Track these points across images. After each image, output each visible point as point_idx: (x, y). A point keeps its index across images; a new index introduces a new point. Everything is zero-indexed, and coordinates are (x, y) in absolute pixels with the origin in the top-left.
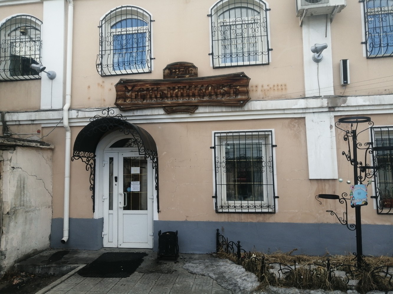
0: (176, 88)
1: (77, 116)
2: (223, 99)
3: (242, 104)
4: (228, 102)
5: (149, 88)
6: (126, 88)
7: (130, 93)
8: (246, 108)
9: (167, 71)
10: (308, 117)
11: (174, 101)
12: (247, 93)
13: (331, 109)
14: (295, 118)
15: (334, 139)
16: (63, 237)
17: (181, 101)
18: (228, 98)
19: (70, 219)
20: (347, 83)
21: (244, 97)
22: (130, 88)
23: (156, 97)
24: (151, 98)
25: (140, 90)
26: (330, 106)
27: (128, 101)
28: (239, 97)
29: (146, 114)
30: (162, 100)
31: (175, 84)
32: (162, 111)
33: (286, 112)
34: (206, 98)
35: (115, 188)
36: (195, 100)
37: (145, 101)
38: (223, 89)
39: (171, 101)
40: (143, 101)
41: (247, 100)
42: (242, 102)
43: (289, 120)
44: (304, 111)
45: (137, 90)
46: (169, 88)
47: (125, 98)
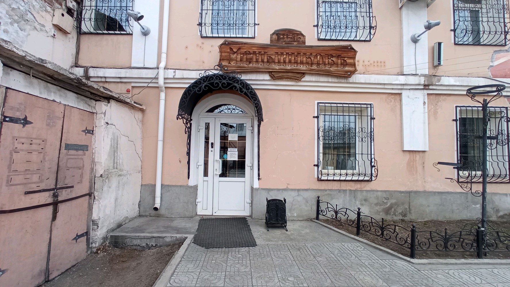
0: (284, 54)
1: (174, 76)
2: (331, 69)
3: (349, 75)
4: (336, 73)
5: (256, 52)
6: (231, 49)
7: (235, 55)
8: (351, 80)
9: (275, 37)
10: (405, 93)
11: (282, 67)
12: (354, 65)
13: (426, 87)
14: (392, 94)
15: (427, 114)
16: (154, 204)
17: (289, 67)
18: (336, 68)
19: (162, 185)
20: (440, 64)
21: (351, 69)
22: (235, 50)
23: (263, 61)
24: (257, 61)
25: (246, 53)
26: (426, 83)
27: (233, 63)
28: (347, 68)
29: (250, 79)
30: (269, 65)
31: (284, 50)
32: (267, 77)
33: (386, 87)
34: (314, 67)
35: (211, 154)
36: (303, 67)
37: (251, 65)
38: (331, 59)
39: (279, 67)
40: (249, 64)
41: (353, 72)
42: (349, 73)
43: (386, 95)
44: (402, 87)
45: (243, 52)
46: (277, 53)
47: (230, 60)
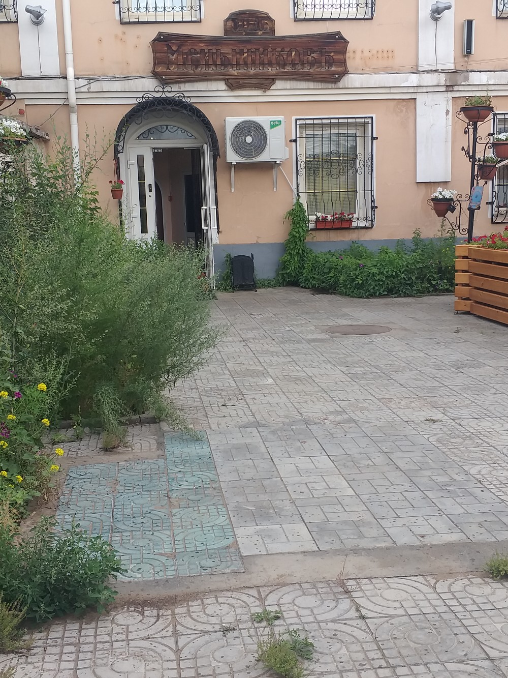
0: (245, 51)
1: (88, 89)
3: (337, 78)
4: (319, 76)
5: (204, 49)
6: (169, 47)
7: (175, 55)
8: (341, 84)
9: (230, 23)
10: (420, 99)
11: (242, 71)
12: (344, 62)
13: (449, 88)
14: (403, 100)
15: (450, 129)
17: (252, 71)
18: (318, 69)
20: (470, 52)
21: (340, 69)
22: (174, 48)
23: (216, 65)
24: (207, 65)
25: (190, 53)
26: (448, 83)
27: (173, 69)
28: (333, 69)
29: (199, 90)
30: (224, 69)
31: (245, 45)
33: (392, 91)
34: (288, 69)
35: (149, 201)
36: (271, 70)
37: (199, 70)
38: (312, 55)
39: (237, 71)
40: (196, 69)
43: (395, 102)
44: (416, 91)
45: (186, 51)
46: (234, 50)
47: (168, 64)
